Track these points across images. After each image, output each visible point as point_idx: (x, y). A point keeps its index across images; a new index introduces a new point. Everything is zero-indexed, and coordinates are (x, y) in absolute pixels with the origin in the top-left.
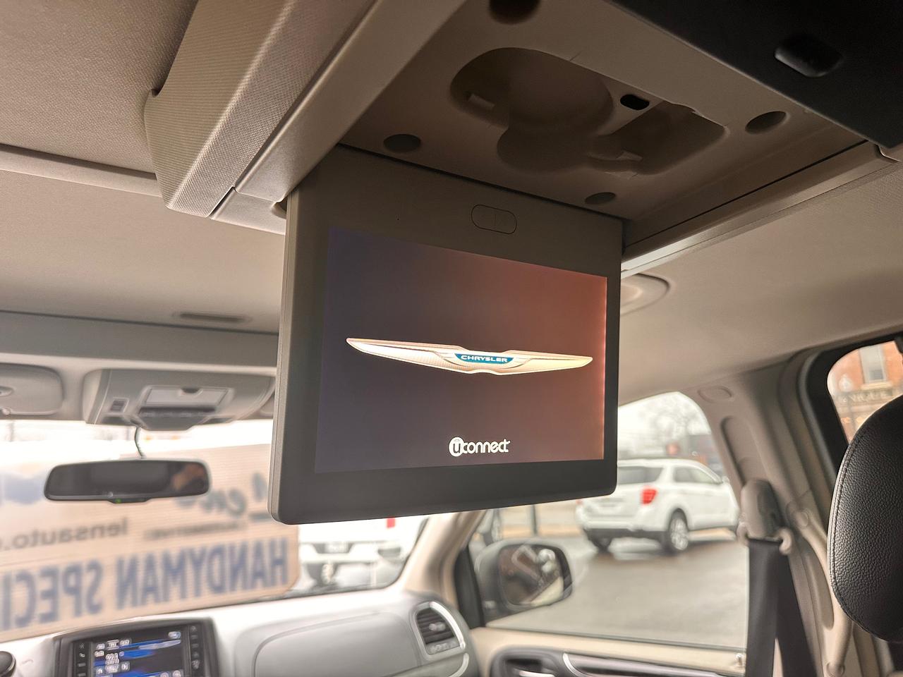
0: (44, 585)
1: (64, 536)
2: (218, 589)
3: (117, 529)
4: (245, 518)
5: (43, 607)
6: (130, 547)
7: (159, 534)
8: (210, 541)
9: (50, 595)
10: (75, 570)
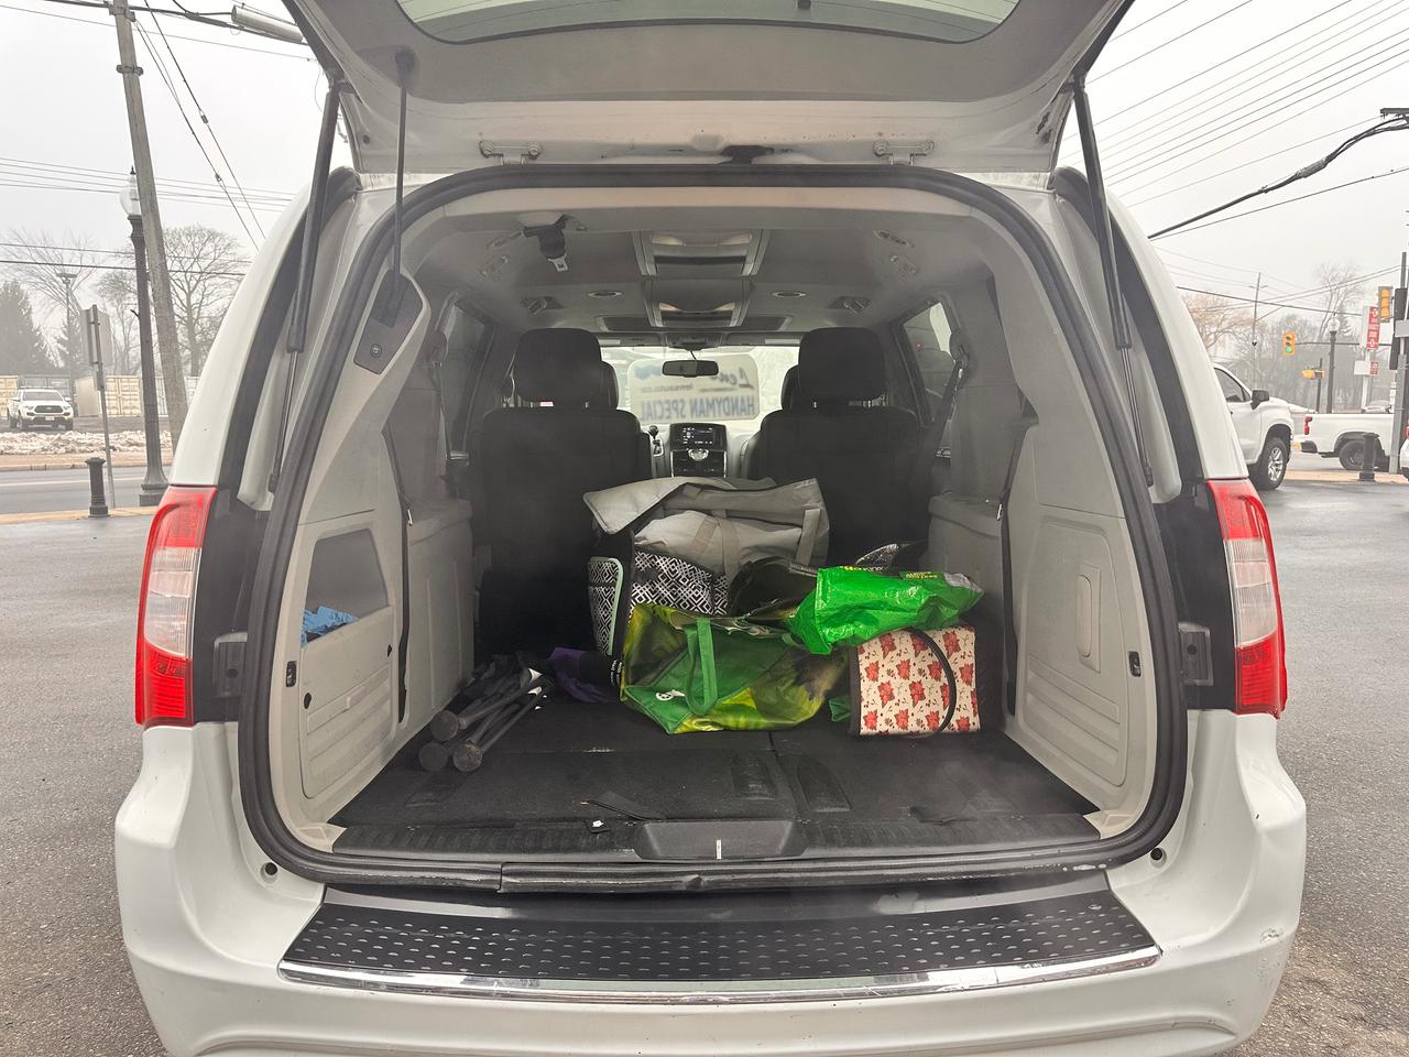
0: (666, 406)
1: (671, 389)
2: (727, 414)
3: (689, 387)
4: (737, 386)
5: (666, 414)
6: (694, 394)
7: (704, 390)
8: (724, 395)
9: (669, 410)
10: (675, 401)
